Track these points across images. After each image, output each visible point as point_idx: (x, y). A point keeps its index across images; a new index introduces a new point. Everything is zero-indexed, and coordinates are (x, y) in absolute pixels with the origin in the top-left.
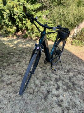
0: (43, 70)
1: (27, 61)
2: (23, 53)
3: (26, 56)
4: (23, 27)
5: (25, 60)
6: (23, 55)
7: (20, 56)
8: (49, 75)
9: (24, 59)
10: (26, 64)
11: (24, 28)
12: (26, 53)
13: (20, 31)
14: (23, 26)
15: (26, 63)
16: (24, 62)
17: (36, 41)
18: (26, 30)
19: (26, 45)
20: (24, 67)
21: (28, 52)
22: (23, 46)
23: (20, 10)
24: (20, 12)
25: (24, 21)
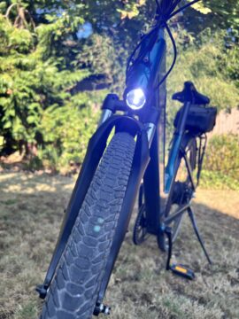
0: (124, 280)
1: (39, 241)
2: (22, 212)
3: (33, 224)
4: (27, 136)
5: (27, 236)
6: (20, 218)
7: (8, 221)
8: (167, 304)
9: (24, 233)
10: (34, 258)
11: (31, 139)
12: (35, 213)
13: (17, 153)
14: (29, 134)
15: (35, 250)
16: (24, 245)
17: (70, 176)
18: (36, 146)
19: (33, 186)
20: (24, 274)
21: (45, 207)
22: (22, 189)
23: (20, 83)
24: (21, 89)
25: (32, 114)
